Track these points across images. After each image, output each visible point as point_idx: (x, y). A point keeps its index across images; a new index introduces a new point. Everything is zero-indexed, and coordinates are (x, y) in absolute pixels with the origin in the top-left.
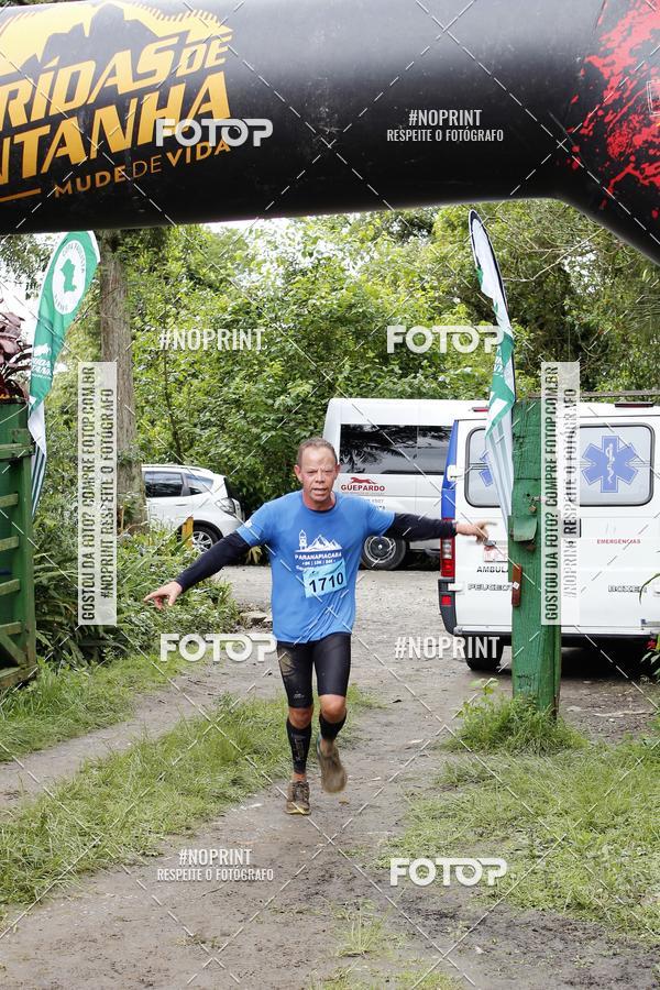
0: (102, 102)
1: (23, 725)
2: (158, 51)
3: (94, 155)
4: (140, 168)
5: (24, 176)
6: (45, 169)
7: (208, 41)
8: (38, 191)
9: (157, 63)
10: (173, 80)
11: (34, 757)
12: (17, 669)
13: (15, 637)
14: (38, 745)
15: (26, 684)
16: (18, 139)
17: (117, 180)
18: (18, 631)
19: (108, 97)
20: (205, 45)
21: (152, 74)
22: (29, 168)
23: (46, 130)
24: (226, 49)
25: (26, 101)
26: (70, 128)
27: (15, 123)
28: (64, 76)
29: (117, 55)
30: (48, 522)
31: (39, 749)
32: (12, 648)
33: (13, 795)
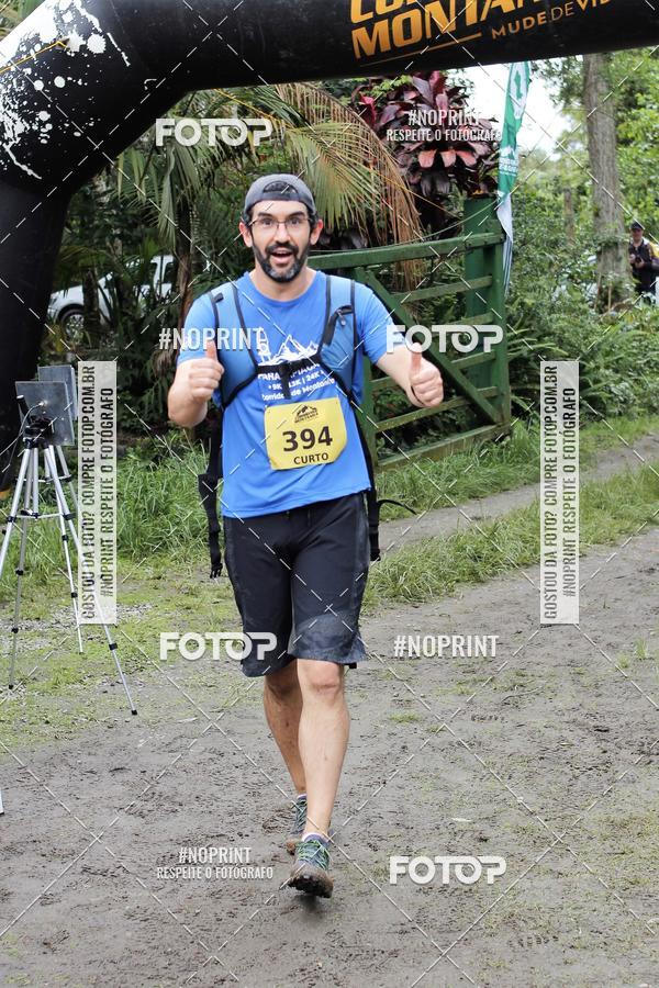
1: (494, 471)
3: (520, 5)
4: (557, 12)
5: (468, 24)
6: (483, 17)
8: (479, 35)
11: (502, 495)
12: (493, 427)
13: (491, 399)
14: (507, 486)
15: (502, 439)
17: (540, 23)
18: (494, 394)
22: (471, 19)
30: (529, 301)
31: (508, 490)
32: (489, 409)
33: (478, 519)
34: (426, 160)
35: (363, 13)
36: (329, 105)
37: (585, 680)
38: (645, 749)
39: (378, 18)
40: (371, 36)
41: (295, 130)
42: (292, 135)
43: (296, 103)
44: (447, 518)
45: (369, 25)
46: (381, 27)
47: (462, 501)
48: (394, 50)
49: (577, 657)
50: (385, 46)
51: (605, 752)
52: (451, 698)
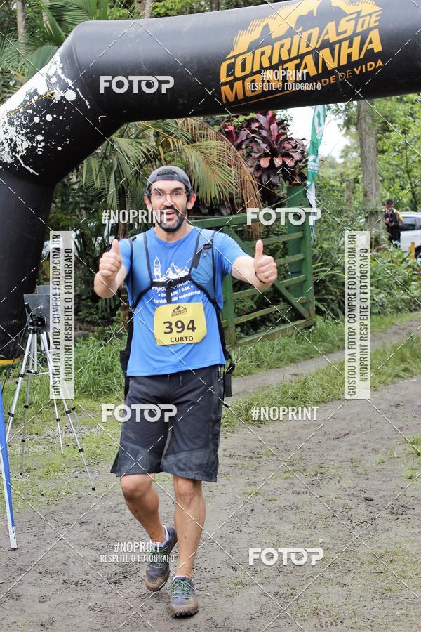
0: (323, 46)
1: (305, 346)
2: (348, 21)
3: (320, 71)
4: (342, 76)
7: (370, 15)
9: (347, 27)
10: (355, 34)
11: (310, 361)
12: (304, 321)
13: (303, 304)
14: (312, 356)
15: (309, 328)
16: (285, 66)
17: (332, 82)
18: (305, 301)
19: (326, 44)
20: (369, 17)
21: (345, 32)
23: (298, 61)
24: (379, 18)
25: (288, 48)
26: (309, 60)
27: (284, 59)
28: (305, 35)
29: (329, 24)
30: (325, 246)
31: (313, 358)
32: (302, 310)
33: (295, 375)
34: (265, 163)
35: (228, 76)
36: (207, 131)
37: (359, 470)
38: (394, 511)
39: (236, 79)
40: (232, 90)
41: (187, 145)
42: (186, 150)
43: (188, 130)
44: (277, 375)
45: (231, 84)
46: (238, 85)
47: (286, 364)
48: (246, 98)
49: (354, 457)
50: (241, 96)
51: (371, 513)
52: (280, 480)
